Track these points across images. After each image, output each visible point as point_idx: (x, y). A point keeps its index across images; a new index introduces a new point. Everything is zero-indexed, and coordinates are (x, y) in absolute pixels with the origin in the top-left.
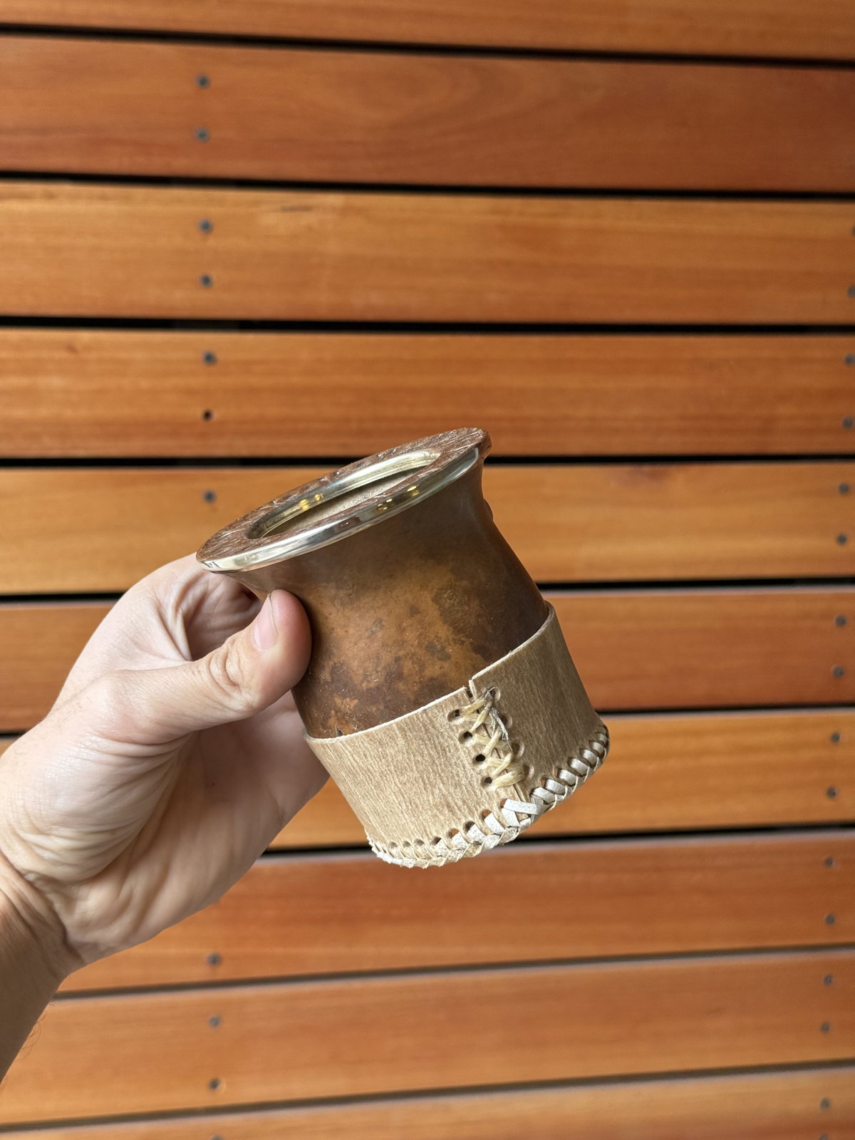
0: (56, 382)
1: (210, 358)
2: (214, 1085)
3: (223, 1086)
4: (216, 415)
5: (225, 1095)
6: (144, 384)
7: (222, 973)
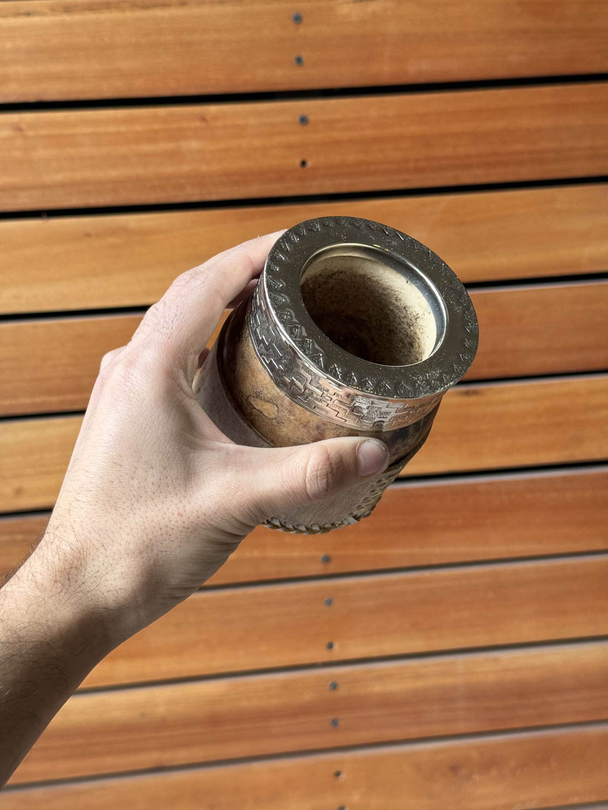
0: (194, 145)
1: (304, 120)
2: (330, 646)
3: (336, 647)
4: (310, 164)
5: (339, 653)
6: (257, 142)
7: (332, 568)
